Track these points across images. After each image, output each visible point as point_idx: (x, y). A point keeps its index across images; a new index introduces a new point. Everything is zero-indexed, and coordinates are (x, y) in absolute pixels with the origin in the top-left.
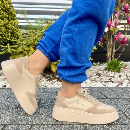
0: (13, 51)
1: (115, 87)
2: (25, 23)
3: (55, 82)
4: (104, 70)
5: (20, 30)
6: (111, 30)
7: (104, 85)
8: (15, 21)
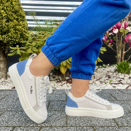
0: (22, 53)
1: (124, 89)
2: (34, 24)
3: (64, 84)
4: (113, 72)
5: (29, 31)
6: (121, 31)
7: (114, 87)
8: (24, 23)
